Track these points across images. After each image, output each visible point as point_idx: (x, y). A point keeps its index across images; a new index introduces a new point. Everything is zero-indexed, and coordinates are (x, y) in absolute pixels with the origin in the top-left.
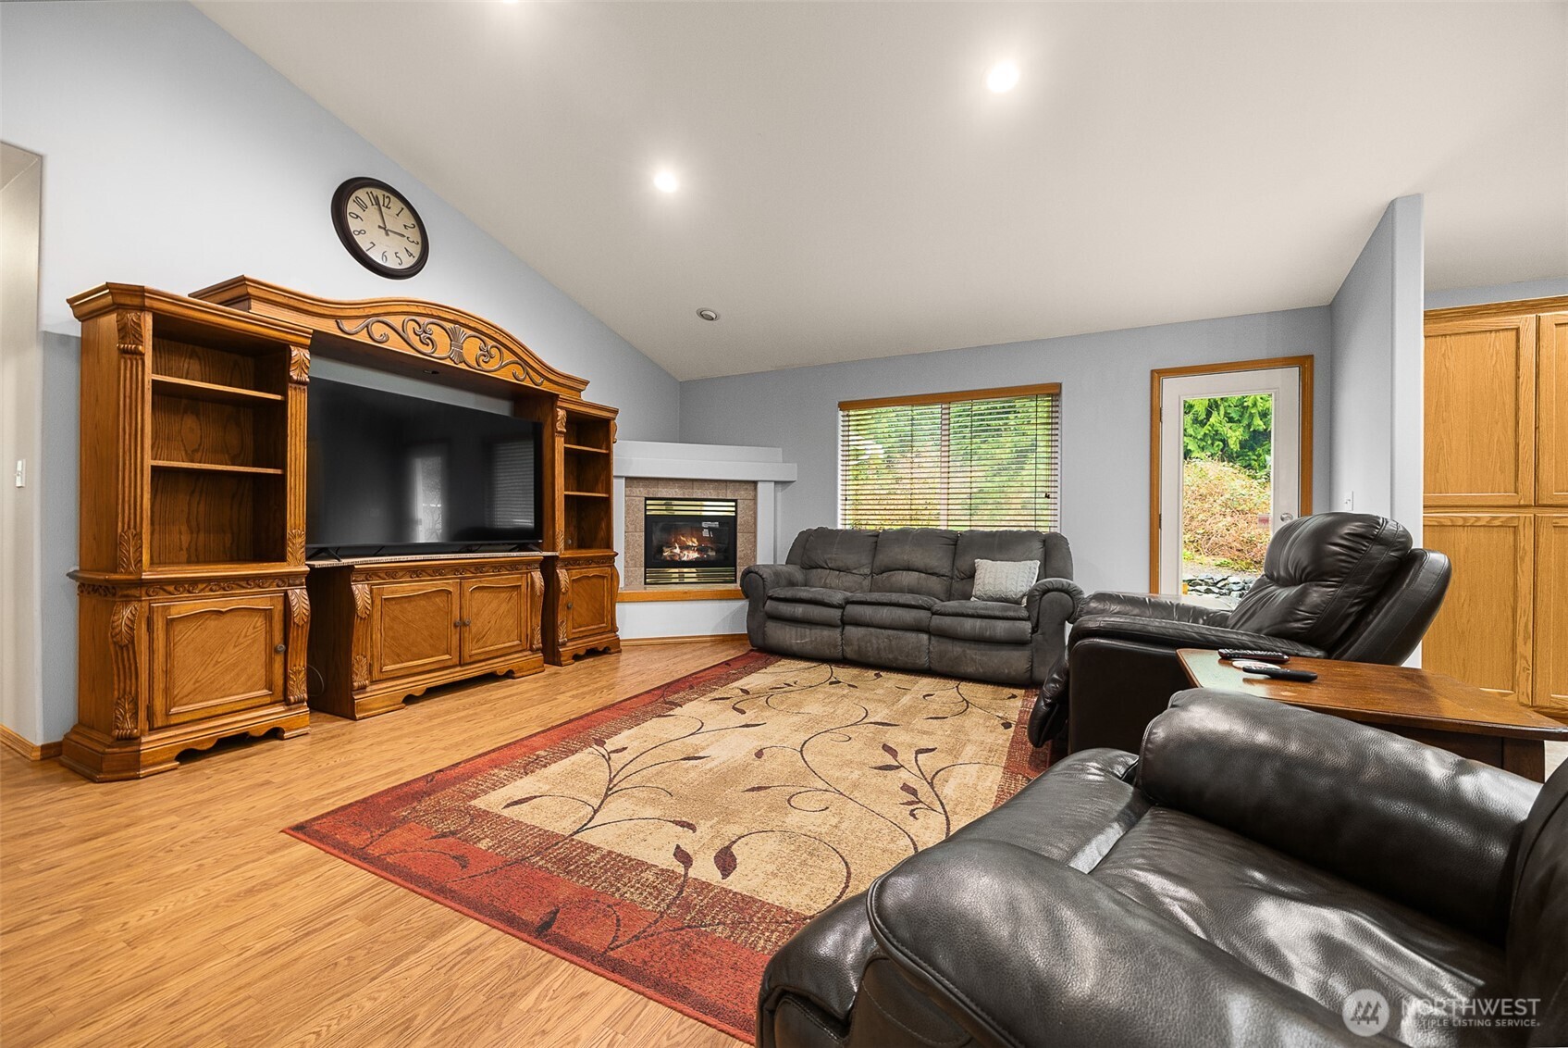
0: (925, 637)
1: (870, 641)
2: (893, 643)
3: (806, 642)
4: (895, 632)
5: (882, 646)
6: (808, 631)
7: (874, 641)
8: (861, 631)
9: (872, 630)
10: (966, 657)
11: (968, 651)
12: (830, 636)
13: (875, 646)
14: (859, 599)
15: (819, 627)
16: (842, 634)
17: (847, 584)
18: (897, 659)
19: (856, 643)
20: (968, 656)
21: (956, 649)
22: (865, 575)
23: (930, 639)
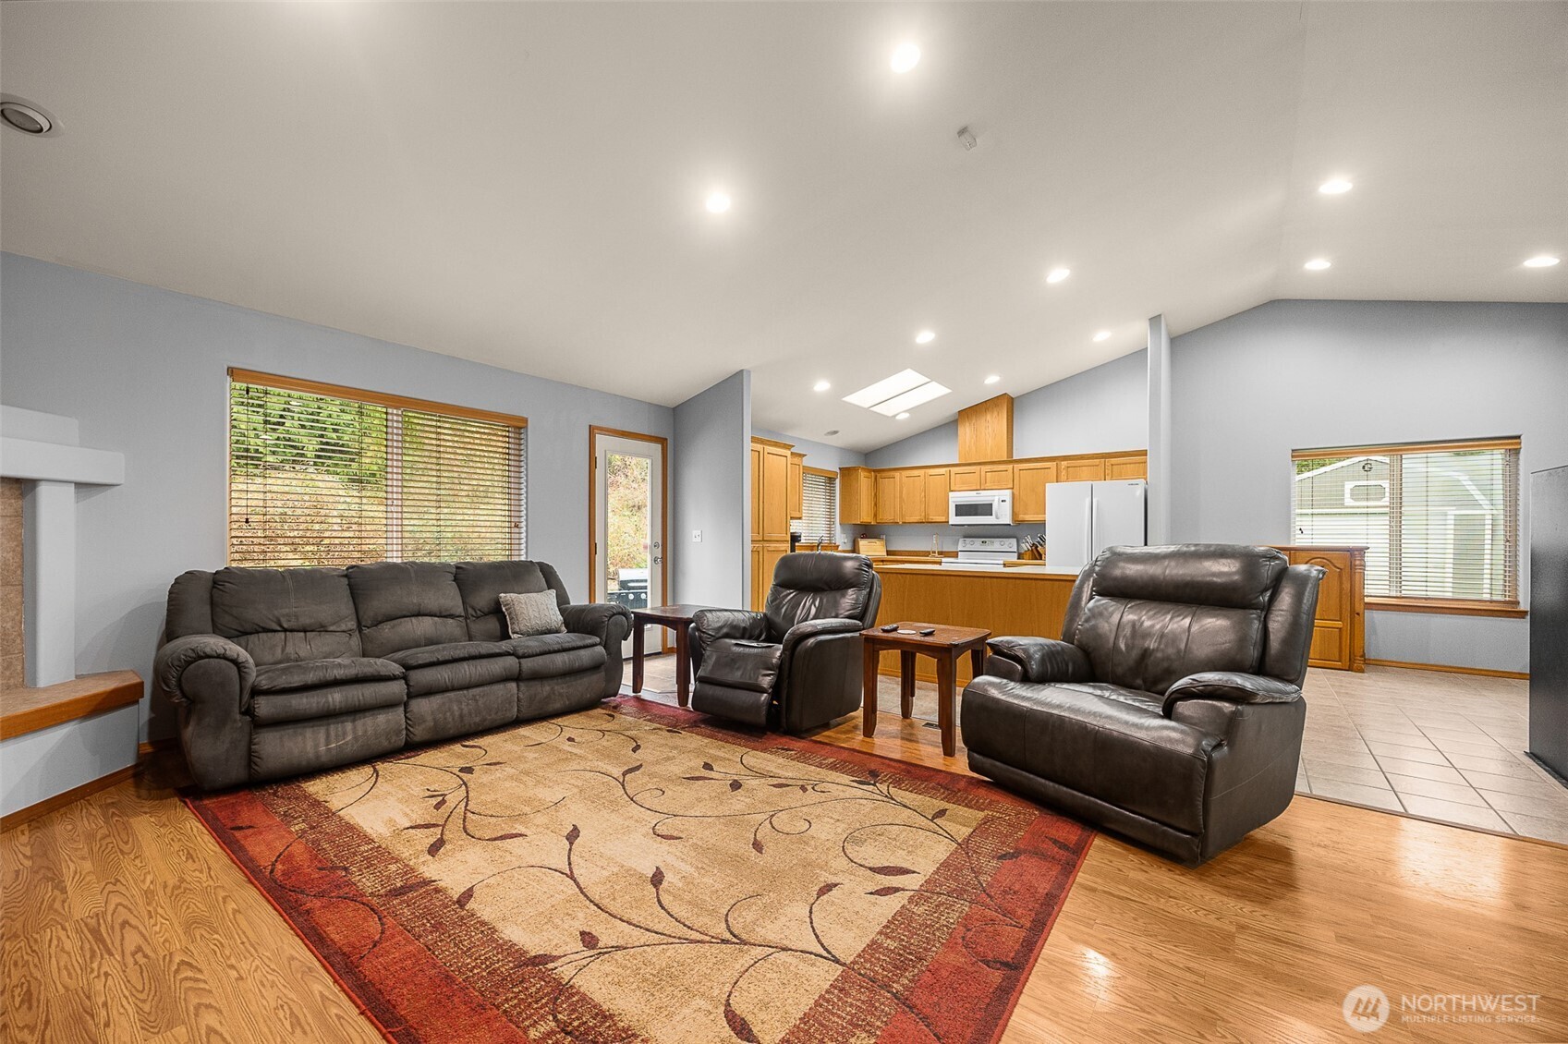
0: (513, 685)
1: (450, 709)
2: (480, 703)
3: (347, 743)
4: (481, 689)
5: (466, 711)
6: (349, 726)
7: (455, 708)
8: (436, 701)
9: (452, 695)
10: (554, 694)
11: (556, 688)
12: (388, 721)
13: (457, 714)
14: (427, 661)
15: (367, 714)
16: (406, 712)
17: (326, 649)
18: (485, 720)
19: (429, 718)
20: (556, 692)
21: (544, 689)
22: (349, 632)
23: (518, 686)
